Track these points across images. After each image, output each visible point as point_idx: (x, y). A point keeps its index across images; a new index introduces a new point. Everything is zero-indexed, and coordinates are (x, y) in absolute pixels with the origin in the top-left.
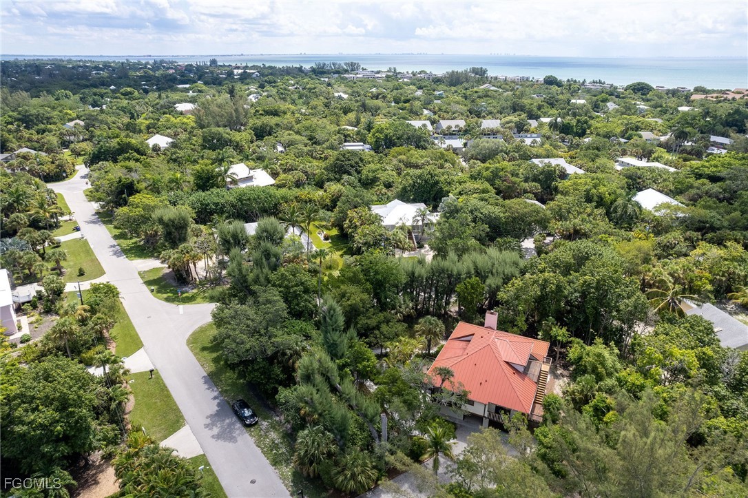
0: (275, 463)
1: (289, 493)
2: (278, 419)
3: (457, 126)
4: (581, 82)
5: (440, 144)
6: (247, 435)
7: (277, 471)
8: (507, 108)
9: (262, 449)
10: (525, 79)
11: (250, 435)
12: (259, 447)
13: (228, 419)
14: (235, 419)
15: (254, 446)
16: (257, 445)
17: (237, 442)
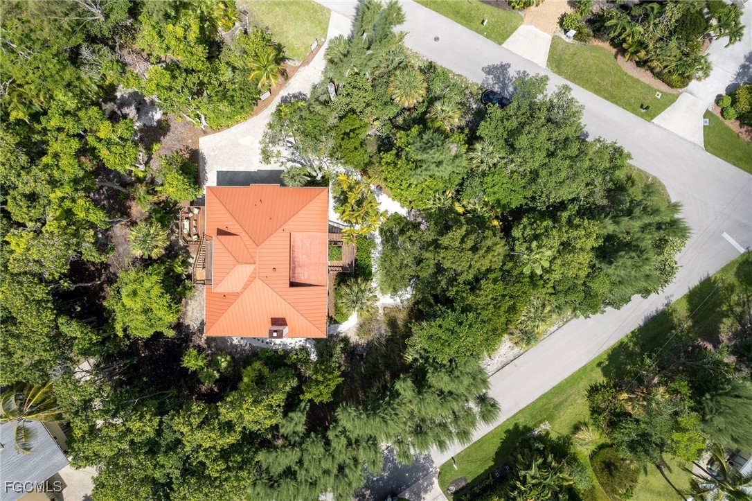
7: (425, 58)
15: (464, 74)
16: (462, 76)
17: (483, 69)
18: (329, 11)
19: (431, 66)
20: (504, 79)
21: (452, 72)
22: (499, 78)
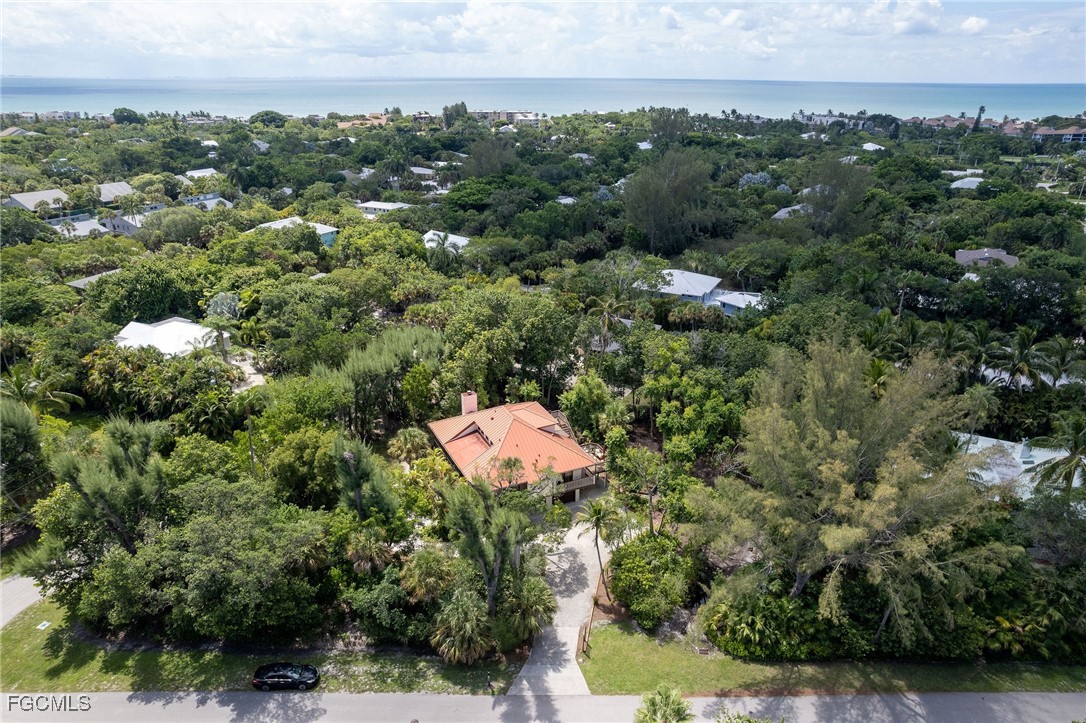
0: (408, 687)
1: (470, 695)
2: (335, 652)
3: (57, 201)
4: (172, 115)
5: (66, 232)
6: (326, 695)
7: (423, 692)
8: (113, 163)
9: (371, 690)
10: (72, 117)
11: (330, 691)
12: (363, 691)
13: (268, 702)
14: (278, 696)
15: (355, 696)
16: (359, 692)
17: (325, 711)
18: (594, 692)
19: (409, 686)
20: (286, 713)
21: (376, 692)
22: (295, 712)
